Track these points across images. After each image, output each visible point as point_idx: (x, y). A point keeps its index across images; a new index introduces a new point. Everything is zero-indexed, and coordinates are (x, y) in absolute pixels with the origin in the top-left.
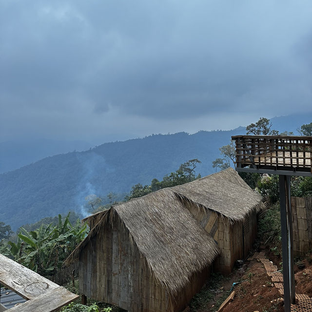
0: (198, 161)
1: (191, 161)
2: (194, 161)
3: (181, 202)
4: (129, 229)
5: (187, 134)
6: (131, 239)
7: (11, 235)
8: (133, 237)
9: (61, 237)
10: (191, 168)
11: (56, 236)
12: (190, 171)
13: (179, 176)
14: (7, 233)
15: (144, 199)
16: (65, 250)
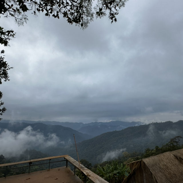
0: (181, 137)
1: (177, 137)
2: (178, 137)
3: (179, 160)
4: (152, 172)
5: (172, 122)
6: (154, 178)
7: (92, 168)
8: (155, 177)
9: (115, 172)
10: (177, 140)
11: (113, 171)
12: (177, 142)
13: (171, 145)
14: (90, 166)
15: (157, 157)
16: (117, 178)
